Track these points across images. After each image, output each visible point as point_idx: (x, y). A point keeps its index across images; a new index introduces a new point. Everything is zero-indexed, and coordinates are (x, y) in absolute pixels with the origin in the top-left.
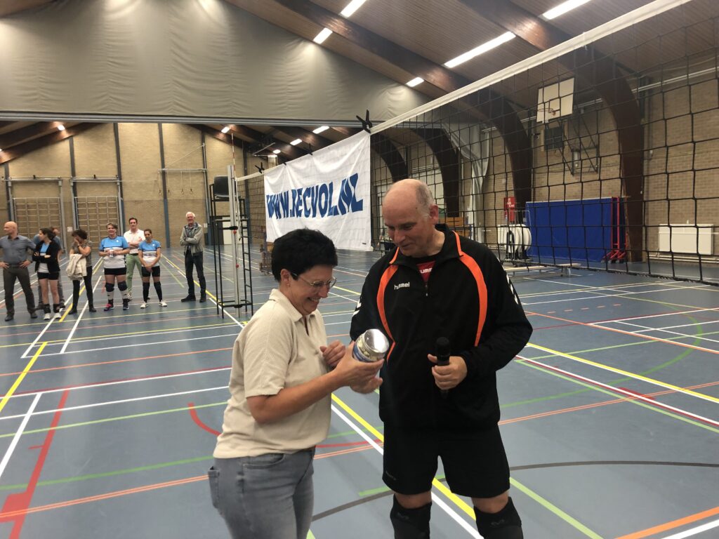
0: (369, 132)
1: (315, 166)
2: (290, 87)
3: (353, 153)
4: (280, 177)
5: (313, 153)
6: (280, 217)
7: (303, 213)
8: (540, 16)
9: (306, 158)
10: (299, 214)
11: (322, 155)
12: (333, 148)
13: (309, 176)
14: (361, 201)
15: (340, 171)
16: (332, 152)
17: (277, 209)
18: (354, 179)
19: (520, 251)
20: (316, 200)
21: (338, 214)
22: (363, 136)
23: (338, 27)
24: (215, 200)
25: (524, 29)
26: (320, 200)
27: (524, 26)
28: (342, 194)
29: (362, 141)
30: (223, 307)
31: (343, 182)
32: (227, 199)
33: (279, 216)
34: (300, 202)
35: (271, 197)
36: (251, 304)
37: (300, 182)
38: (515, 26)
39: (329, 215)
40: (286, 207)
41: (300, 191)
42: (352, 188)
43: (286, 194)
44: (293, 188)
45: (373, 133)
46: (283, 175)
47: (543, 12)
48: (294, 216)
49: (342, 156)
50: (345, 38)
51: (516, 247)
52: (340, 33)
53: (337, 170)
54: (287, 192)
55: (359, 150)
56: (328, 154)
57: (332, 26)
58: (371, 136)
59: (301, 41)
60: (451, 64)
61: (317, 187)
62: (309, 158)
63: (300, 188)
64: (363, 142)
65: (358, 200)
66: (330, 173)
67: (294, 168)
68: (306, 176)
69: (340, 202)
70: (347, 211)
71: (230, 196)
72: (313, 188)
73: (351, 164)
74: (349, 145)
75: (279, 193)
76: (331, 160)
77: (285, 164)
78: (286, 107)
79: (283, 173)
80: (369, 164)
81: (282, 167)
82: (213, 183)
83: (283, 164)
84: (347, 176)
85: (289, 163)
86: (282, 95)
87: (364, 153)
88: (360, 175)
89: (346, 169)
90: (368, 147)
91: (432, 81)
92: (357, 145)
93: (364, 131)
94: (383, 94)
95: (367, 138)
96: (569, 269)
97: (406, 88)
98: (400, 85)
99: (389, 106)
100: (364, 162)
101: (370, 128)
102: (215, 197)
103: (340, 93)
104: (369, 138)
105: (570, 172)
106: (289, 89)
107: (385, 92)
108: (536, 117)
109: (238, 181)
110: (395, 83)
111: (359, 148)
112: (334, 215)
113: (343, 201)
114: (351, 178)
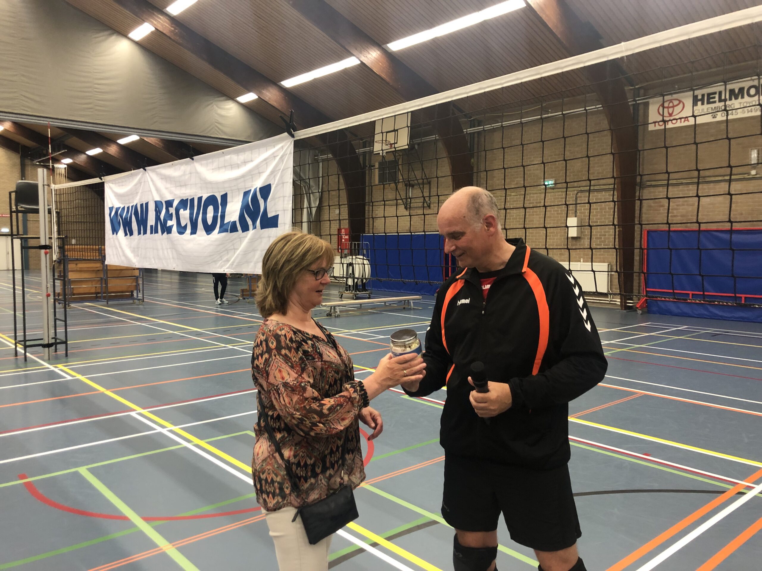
0: (293, 136)
1: (197, 173)
2: (96, 86)
3: (265, 160)
4: (136, 185)
5: (195, 158)
6: (131, 234)
7: (174, 229)
8: (384, 46)
9: (181, 164)
10: (168, 230)
11: (210, 161)
12: (229, 153)
13: (185, 185)
14: (276, 217)
15: (242, 179)
16: (228, 157)
17: (127, 225)
18: (266, 191)
19: (360, 283)
20: (198, 214)
21: (238, 231)
22: (282, 140)
23: (162, 25)
24: (17, 212)
25: (369, 56)
26: (205, 213)
27: (369, 53)
28: (245, 208)
29: (280, 146)
30: (25, 347)
31: (246, 194)
32: (37, 211)
33: (129, 232)
34: (169, 216)
35: (117, 209)
36: (65, 342)
37: (171, 193)
38: (361, 53)
39: (220, 232)
40: (142, 222)
41: (169, 204)
42: (261, 202)
43: (145, 207)
44: (158, 199)
45: (296, 139)
46: (139, 182)
47: (388, 43)
48: (156, 232)
49: (245, 163)
50: (170, 38)
51: (356, 280)
52: (164, 32)
53: (236, 179)
54: (147, 204)
55: (275, 157)
56: (222, 159)
57: (154, 22)
58: (295, 141)
59: (111, 35)
60: (289, 83)
61: (200, 199)
62: (186, 164)
63: (169, 198)
64: (282, 147)
65: (270, 215)
66: (224, 182)
67: (158, 174)
68: (182, 184)
69: (242, 218)
70: (251, 227)
71: (41, 207)
72: (192, 200)
73: (259, 173)
74: (257, 150)
75: (132, 205)
76: (225, 167)
77: (145, 170)
78: (92, 108)
79: (140, 180)
80: (291, 174)
81: (139, 173)
82: (15, 190)
83: (142, 169)
84: (252, 187)
85: (150, 170)
86: (87, 94)
87: (283, 161)
88: (276, 187)
89: (252, 178)
90: (291, 153)
91: (267, 99)
92: (271, 151)
93: (286, 134)
94: (210, 107)
95: (289, 143)
96: (411, 302)
97: (236, 103)
98: (229, 100)
99: (216, 121)
100: (282, 171)
101: (294, 131)
102: (19, 207)
103: (160, 100)
104: (291, 143)
105: (403, 206)
106: (96, 88)
107: (212, 105)
108: (373, 149)
109: (56, 189)
110: (223, 96)
111: (275, 155)
112: (231, 232)
113: (246, 216)
114: (260, 189)
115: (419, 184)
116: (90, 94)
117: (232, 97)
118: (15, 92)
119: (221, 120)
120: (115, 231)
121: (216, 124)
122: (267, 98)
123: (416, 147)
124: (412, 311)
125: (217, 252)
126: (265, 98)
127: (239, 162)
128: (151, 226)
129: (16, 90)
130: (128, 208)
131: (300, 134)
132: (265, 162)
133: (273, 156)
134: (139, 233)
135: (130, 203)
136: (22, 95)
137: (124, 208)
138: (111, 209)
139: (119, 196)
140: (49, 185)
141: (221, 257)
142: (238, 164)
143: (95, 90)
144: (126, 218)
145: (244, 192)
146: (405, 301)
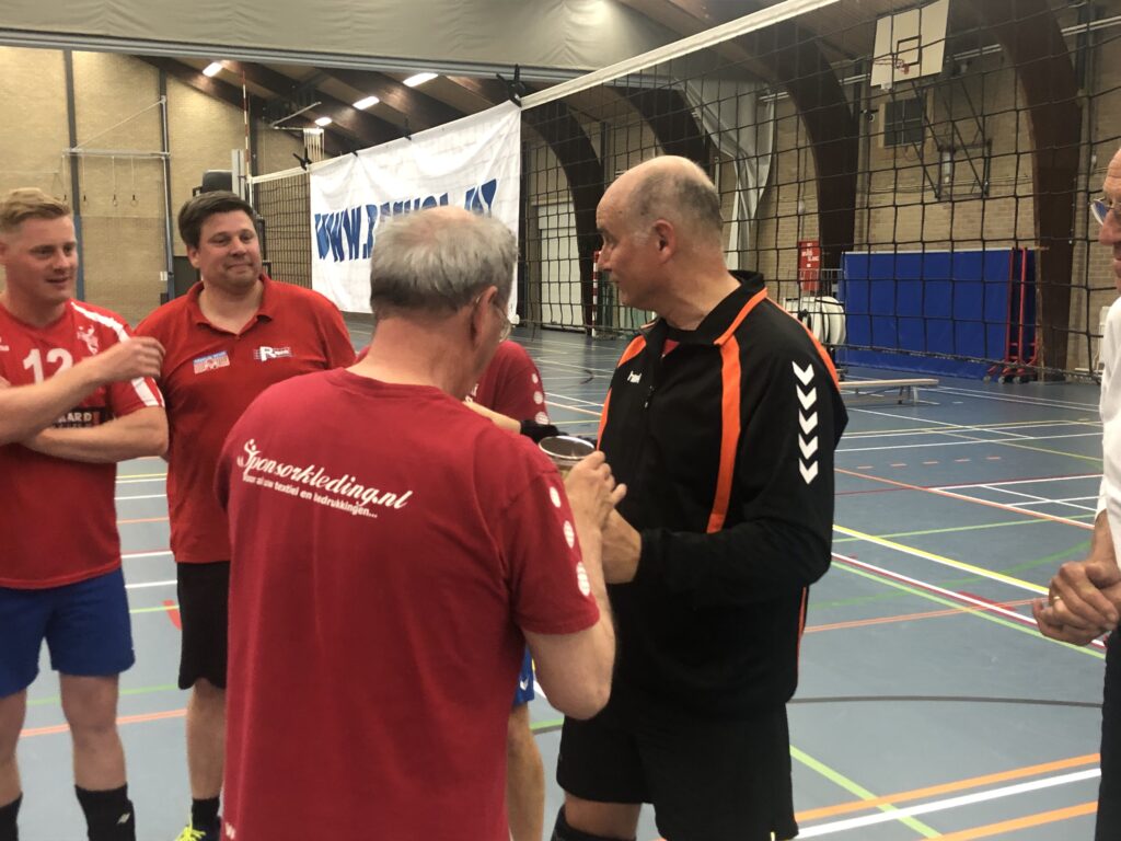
0: (519, 104)
1: (415, 161)
3: (489, 142)
4: (343, 179)
5: (412, 136)
6: (342, 259)
9: (397, 146)
11: (429, 141)
12: (450, 130)
15: (464, 172)
16: (449, 136)
17: (337, 242)
18: (490, 189)
31: (469, 194)
33: (339, 255)
35: (325, 217)
40: (354, 239)
41: (384, 208)
42: (485, 205)
43: (356, 213)
44: (371, 202)
45: (524, 109)
46: (350, 175)
49: (468, 145)
53: (457, 172)
54: (359, 209)
55: (501, 136)
56: (442, 139)
61: (417, 201)
62: (404, 146)
63: (384, 201)
64: (508, 122)
66: (445, 176)
72: (408, 203)
73: (484, 162)
75: (340, 211)
76: (446, 151)
77: (356, 154)
79: (350, 170)
80: (517, 164)
81: (348, 160)
82: (200, 185)
83: (351, 154)
84: (476, 184)
85: (364, 154)
87: (508, 143)
88: (501, 184)
89: (476, 170)
90: (517, 131)
92: (497, 126)
93: (509, 102)
95: (515, 116)
96: (915, 390)
99: (569, 37)
100: (508, 159)
101: (520, 97)
104: (518, 114)
105: (933, 192)
108: (870, 76)
109: (253, 183)
111: (501, 133)
114: (483, 187)
115: (965, 147)
118: (226, 8)
120: (322, 254)
121: (567, 42)
123: (964, 68)
124: (915, 409)
127: (461, 145)
128: (365, 245)
129: (227, 5)
130: (338, 215)
131: (527, 102)
132: (488, 147)
133: (497, 135)
134: (351, 258)
135: (339, 208)
136: (237, 13)
137: (332, 215)
138: (318, 217)
139: (328, 196)
140: (245, 177)
142: (460, 147)
144: (334, 233)
146: (902, 388)
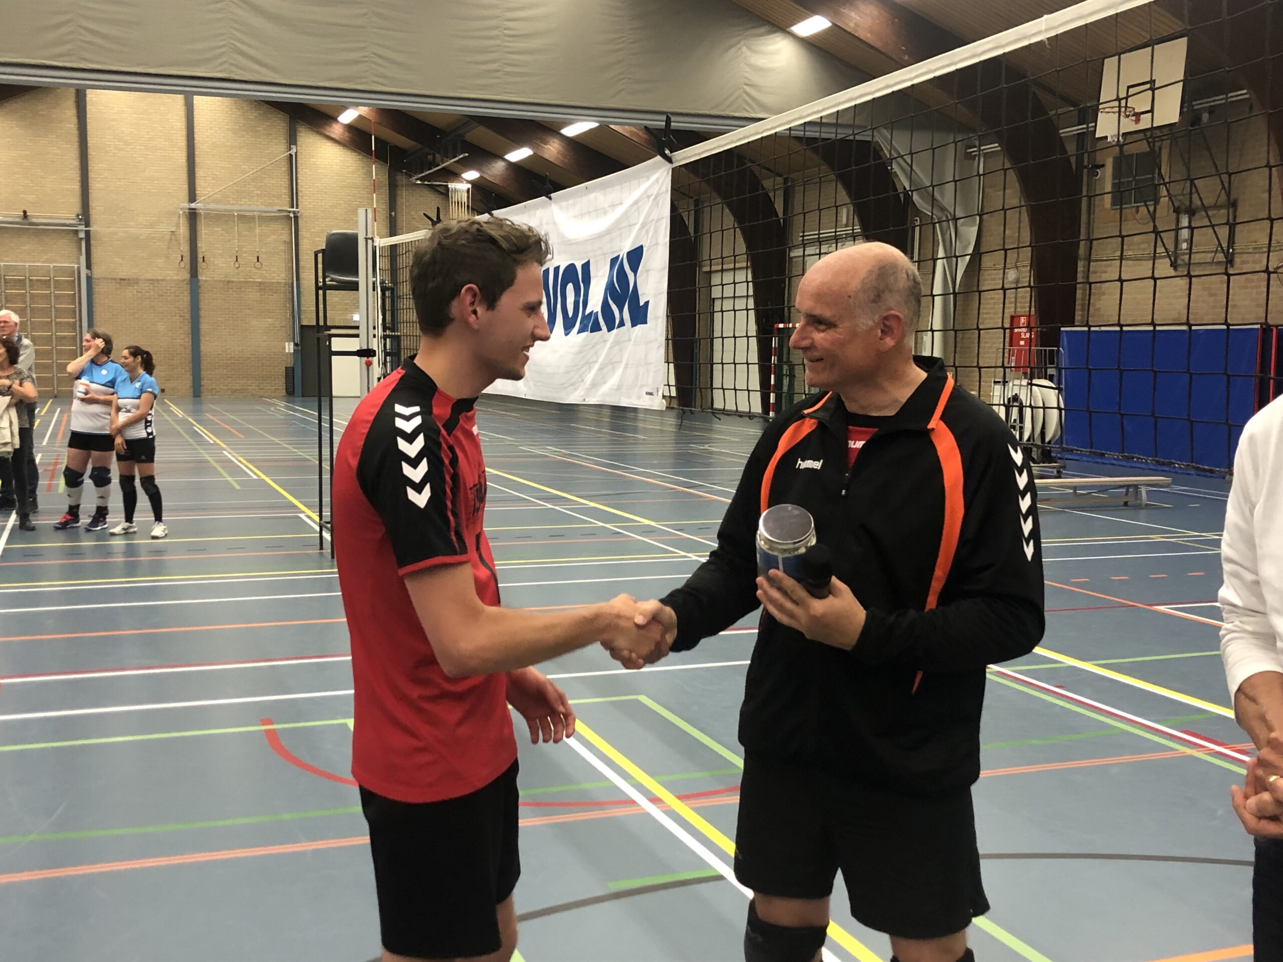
0: (669, 160)
1: (555, 223)
2: (511, 23)
3: (636, 202)
5: (553, 195)
9: (536, 207)
11: (571, 202)
14: (647, 303)
15: (608, 236)
16: (592, 196)
18: (636, 256)
20: (555, 298)
21: (600, 329)
22: (657, 167)
24: (326, 288)
26: (564, 295)
28: (610, 288)
29: (653, 178)
31: (614, 261)
32: (354, 287)
39: (580, 331)
42: (630, 275)
45: (674, 165)
49: (613, 206)
53: (600, 236)
55: (649, 197)
56: (585, 199)
58: (673, 169)
61: (557, 269)
62: (543, 206)
64: (657, 180)
69: (605, 306)
70: (617, 322)
72: (547, 272)
73: (630, 226)
74: (628, 184)
76: (589, 213)
78: (498, 71)
80: (666, 229)
82: (323, 247)
84: (621, 250)
86: (492, 42)
87: (657, 204)
88: (647, 250)
89: (621, 234)
90: (667, 191)
91: (850, 26)
92: (645, 186)
93: (658, 158)
94: (733, 50)
95: (665, 173)
96: (1143, 490)
97: (791, 38)
98: (774, 32)
99: (747, 82)
100: (656, 222)
101: (671, 153)
102: (327, 280)
103: (631, 43)
104: (668, 172)
105: (1168, 260)
106: (506, 29)
107: (739, 46)
108: (1095, 126)
109: (381, 245)
110: (762, 25)
111: (649, 193)
112: (591, 332)
113: (611, 302)
114: (628, 253)
115: (1205, 208)
116: (498, 42)
117: (781, 27)
118: (362, 49)
119: (755, 79)
121: (745, 87)
122: (852, 25)
124: (1143, 513)
125: (576, 365)
126: (847, 25)
127: (606, 206)
129: (362, 45)
131: (678, 158)
132: (635, 207)
133: (645, 196)
136: (375, 54)
140: (372, 239)
141: (581, 376)
142: (604, 209)
143: (506, 32)
145: (612, 260)
146: (1128, 486)
